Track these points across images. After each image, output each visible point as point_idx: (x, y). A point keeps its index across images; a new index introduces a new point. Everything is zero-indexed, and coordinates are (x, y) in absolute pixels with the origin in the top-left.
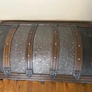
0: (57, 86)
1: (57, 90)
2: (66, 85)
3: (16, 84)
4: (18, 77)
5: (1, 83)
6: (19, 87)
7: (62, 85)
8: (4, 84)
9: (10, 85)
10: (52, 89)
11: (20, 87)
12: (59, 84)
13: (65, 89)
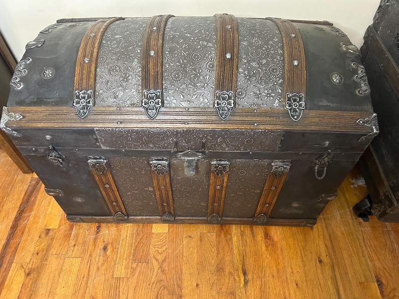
0: (235, 239)
1: (236, 251)
2: (267, 236)
3: (95, 239)
4: (119, 117)
5: (43, 236)
6: (105, 248)
7: (254, 237)
8: (52, 239)
9: (73, 243)
10: (218, 250)
11: (109, 247)
12: (242, 235)
13: (264, 248)
